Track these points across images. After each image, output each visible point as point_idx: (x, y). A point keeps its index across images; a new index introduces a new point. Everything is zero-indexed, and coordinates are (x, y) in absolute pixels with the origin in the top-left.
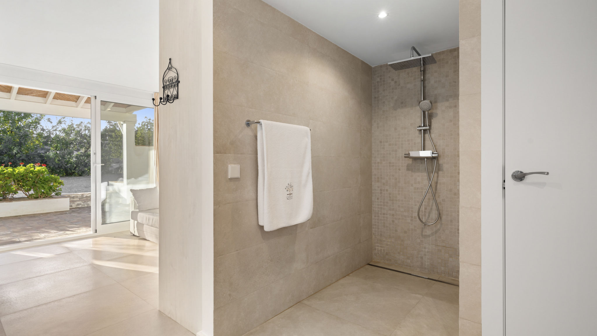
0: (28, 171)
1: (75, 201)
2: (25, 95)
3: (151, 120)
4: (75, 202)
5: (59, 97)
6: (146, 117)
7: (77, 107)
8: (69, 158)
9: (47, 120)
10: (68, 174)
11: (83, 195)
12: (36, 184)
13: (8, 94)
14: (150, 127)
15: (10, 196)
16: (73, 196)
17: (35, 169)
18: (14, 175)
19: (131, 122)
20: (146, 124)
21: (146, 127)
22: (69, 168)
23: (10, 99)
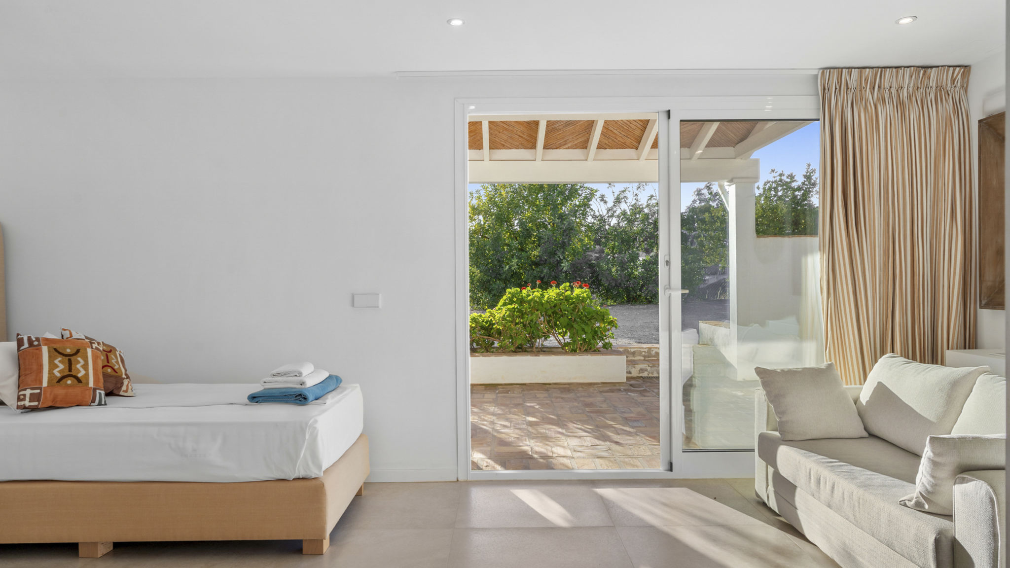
0: (561, 298)
1: (636, 360)
2: (557, 148)
3: (784, 175)
4: (636, 365)
5: (607, 142)
6: (773, 171)
7: (638, 160)
8: (632, 268)
9: (600, 199)
10: (630, 298)
11: (650, 348)
12: (573, 324)
13: (533, 151)
14: (782, 192)
15: (539, 342)
16: (632, 350)
17: (572, 291)
18: (542, 304)
19: (744, 181)
20: (774, 185)
21: (773, 193)
22: (632, 287)
23: (535, 160)
